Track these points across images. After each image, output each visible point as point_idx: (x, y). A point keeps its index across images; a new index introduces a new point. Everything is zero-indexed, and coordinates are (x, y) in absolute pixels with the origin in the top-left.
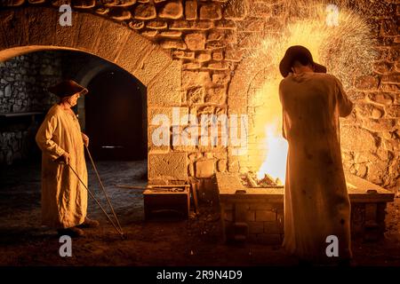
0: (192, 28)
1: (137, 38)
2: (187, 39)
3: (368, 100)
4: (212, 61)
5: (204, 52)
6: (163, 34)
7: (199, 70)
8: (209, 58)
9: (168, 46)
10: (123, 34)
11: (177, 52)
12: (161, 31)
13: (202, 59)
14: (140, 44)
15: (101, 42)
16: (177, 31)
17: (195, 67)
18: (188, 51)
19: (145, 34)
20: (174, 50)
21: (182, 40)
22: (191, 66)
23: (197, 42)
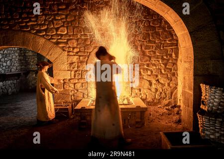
0: (71, 38)
1: (48, 42)
2: (69, 42)
3: (146, 67)
4: (80, 51)
5: (76, 48)
6: (59, 41)
7: (74, 55)
8: (78, 50)
9: (61, 46)
10: (42, 41)
11: (65, 48)
12: (58, 39)
13: (75, 50)
14: (49, 45)
15: (33, 44)
16: (65, 39)
17: (72, 54)
18: (69, 47)
19: (52, 40)
20: (63, 47)
21: (66, 43)
22: (71, 53)
23: (73, 43)
